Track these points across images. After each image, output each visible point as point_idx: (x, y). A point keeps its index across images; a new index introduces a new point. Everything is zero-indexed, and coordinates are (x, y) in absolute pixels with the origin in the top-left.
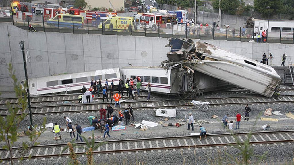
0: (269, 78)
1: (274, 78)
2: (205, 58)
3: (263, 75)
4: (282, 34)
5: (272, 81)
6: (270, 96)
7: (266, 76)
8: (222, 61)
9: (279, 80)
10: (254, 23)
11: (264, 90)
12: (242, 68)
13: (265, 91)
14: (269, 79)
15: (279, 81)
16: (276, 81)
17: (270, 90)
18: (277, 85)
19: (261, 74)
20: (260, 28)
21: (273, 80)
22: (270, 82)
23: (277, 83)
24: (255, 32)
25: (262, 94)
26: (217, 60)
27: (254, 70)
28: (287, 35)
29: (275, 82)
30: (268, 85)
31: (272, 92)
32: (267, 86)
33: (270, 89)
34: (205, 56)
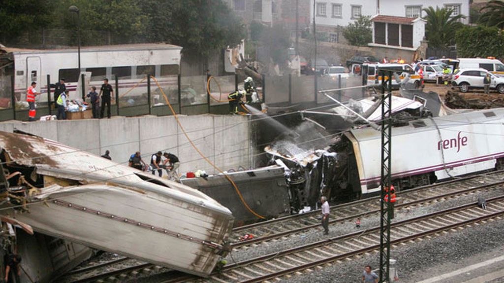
0: (208, 218)
1: (218, 217)
2: (45, 179)
3: (194, 211)
4: (121, 87)
5: (215, 224)
6: (207, 272)
7: (200, 215)
8: (92, 183)
9: (230, 222)
10: (13, 61)
11: (195, 256)
12: (144, 198)
13: (197, 261)
14: (207, 222)
15: (229, 225)
16: (222, 224)
17: (209, 253)
18: (226, 235)
19: (188, 208)
20: (30, 74)
21: (216, 222)
22: (209, 230)
23: (225, 230)
24: (16, 87)
25: (187, 269)
26: (77, 183)
27: (171, 201)
28: (130, 89)
29: (220, 229)
30: (206, 241)
31: (213, 260)
32: (204, 244)
33: (209, 251)
34: (43, 173)
